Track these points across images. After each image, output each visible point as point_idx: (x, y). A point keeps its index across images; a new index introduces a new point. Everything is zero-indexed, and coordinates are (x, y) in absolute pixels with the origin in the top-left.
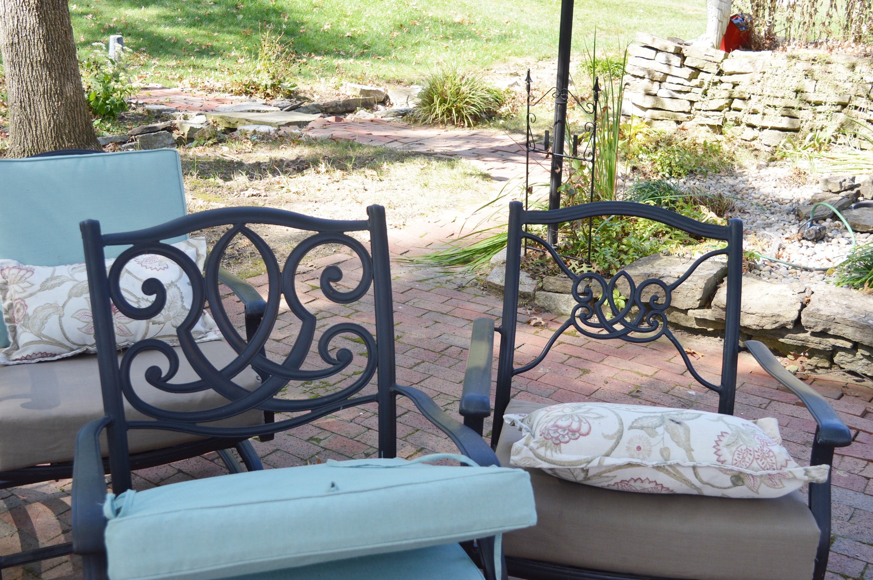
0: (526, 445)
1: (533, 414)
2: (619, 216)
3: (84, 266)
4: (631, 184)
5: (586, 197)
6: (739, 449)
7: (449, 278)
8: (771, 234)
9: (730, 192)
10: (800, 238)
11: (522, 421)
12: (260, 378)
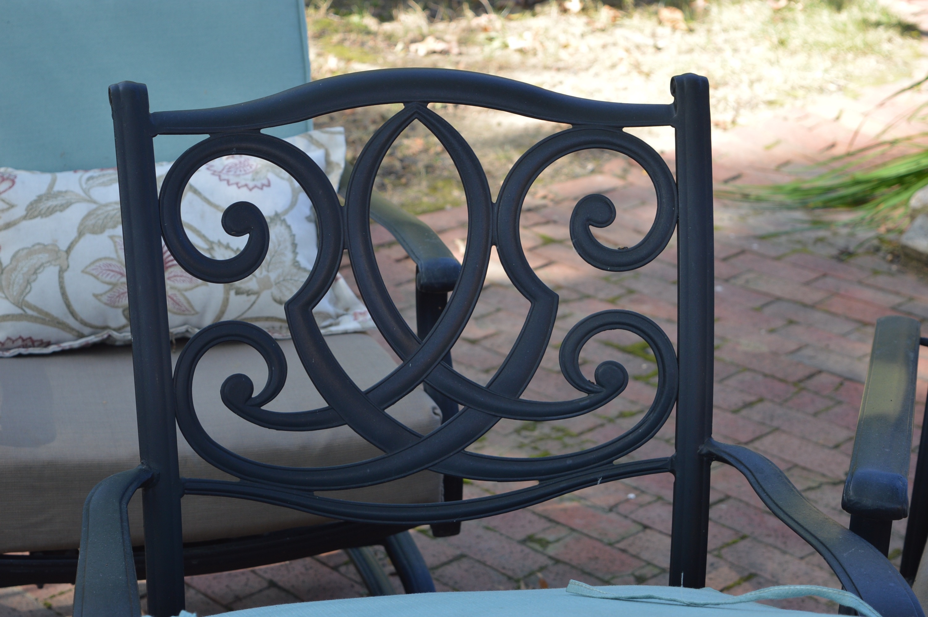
3: (113, 174)
12: (439, 411)
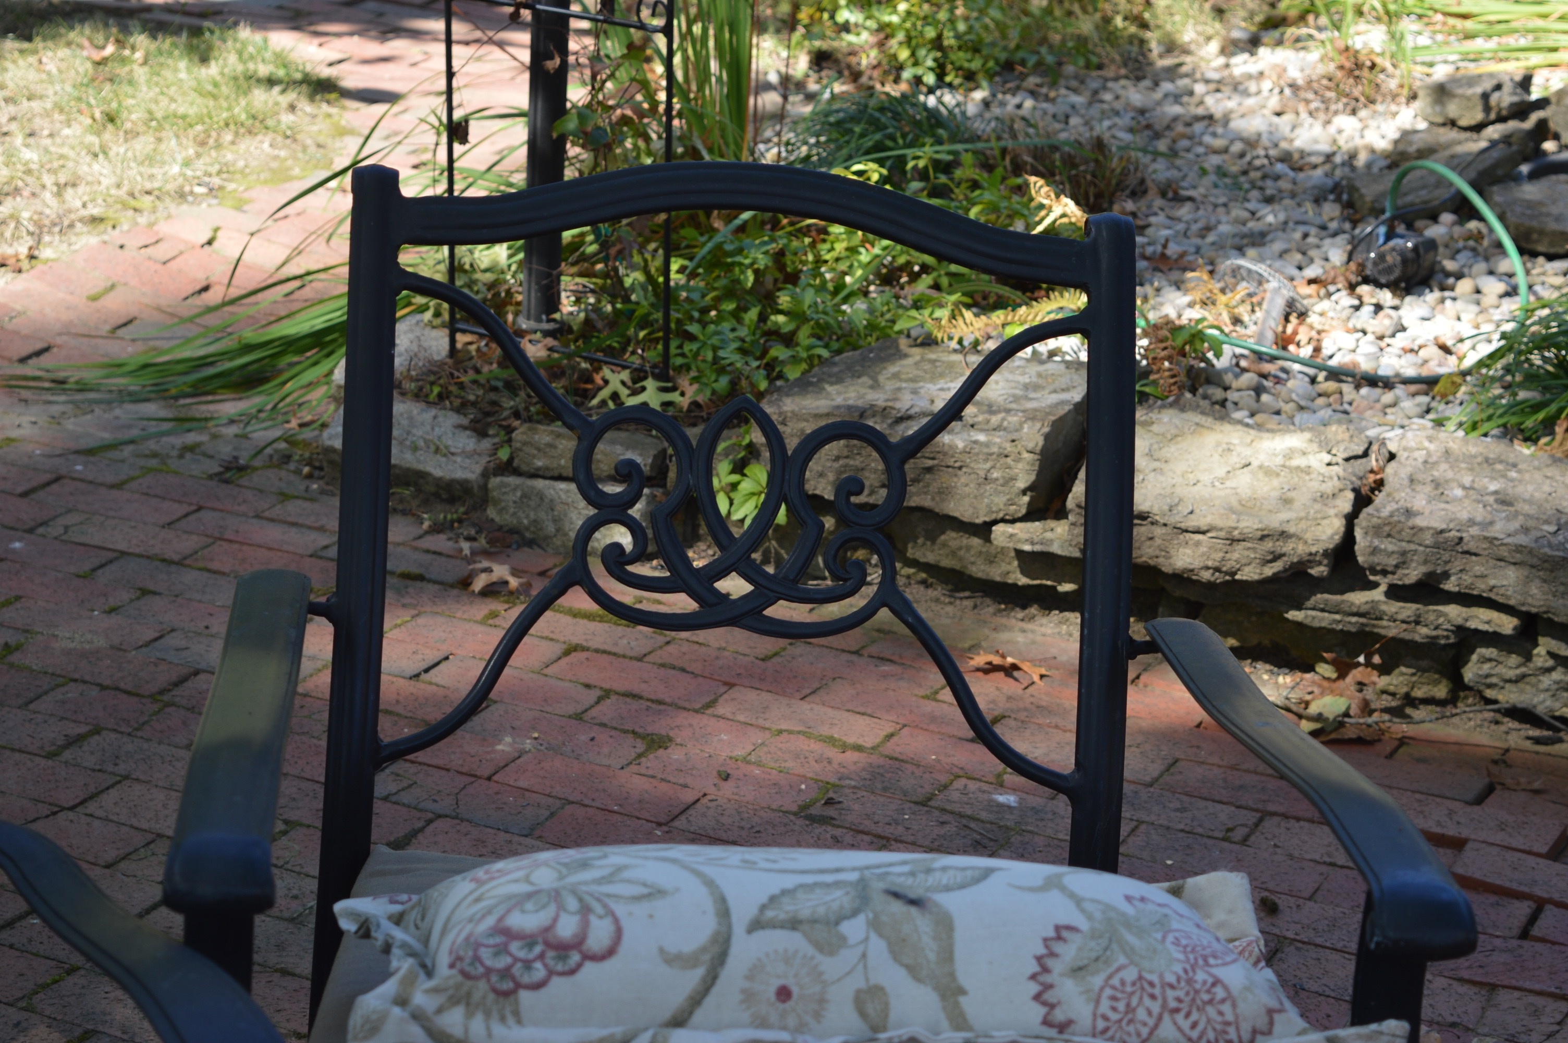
0: (402, 1001)
1: (434, 893)
2: (768, 215)
4: (808, 109)
5: (649, 153)
6: (1115, 981)
7: (192, 438)
8: (1261, 268)
9: (1131, 130)
10: (1354, 279)
11: (398, 919)
